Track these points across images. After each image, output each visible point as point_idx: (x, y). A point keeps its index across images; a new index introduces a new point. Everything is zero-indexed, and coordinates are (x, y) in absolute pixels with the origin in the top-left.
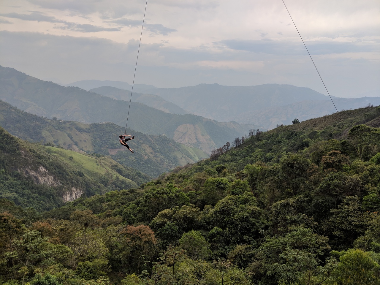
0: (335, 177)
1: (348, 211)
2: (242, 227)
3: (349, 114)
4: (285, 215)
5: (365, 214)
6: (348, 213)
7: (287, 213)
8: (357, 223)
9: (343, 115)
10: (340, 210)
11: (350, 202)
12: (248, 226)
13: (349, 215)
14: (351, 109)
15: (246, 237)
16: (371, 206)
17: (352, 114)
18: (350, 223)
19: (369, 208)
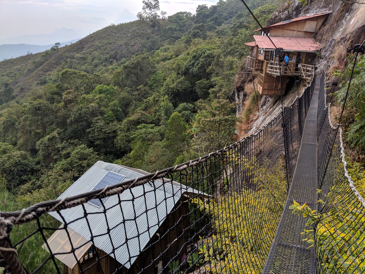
0: (81, 107)
1: (101, 126)
2: (18, 170)
3: (13, 63)
4: (54, 146)
5: (111, 124)
6: (101, 128)
7: (55, 144)
8: (109, 131)
9: (6, 64)
10: (94, 128)
11: (98, 121)
12: (23, 168)
13: (102, 128)
14: (12, 57)
15: (24, 177)
16: (111, 119)
17: (16, 62)
18: (105, 132)
19: (111, 121)
